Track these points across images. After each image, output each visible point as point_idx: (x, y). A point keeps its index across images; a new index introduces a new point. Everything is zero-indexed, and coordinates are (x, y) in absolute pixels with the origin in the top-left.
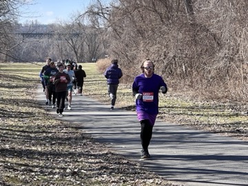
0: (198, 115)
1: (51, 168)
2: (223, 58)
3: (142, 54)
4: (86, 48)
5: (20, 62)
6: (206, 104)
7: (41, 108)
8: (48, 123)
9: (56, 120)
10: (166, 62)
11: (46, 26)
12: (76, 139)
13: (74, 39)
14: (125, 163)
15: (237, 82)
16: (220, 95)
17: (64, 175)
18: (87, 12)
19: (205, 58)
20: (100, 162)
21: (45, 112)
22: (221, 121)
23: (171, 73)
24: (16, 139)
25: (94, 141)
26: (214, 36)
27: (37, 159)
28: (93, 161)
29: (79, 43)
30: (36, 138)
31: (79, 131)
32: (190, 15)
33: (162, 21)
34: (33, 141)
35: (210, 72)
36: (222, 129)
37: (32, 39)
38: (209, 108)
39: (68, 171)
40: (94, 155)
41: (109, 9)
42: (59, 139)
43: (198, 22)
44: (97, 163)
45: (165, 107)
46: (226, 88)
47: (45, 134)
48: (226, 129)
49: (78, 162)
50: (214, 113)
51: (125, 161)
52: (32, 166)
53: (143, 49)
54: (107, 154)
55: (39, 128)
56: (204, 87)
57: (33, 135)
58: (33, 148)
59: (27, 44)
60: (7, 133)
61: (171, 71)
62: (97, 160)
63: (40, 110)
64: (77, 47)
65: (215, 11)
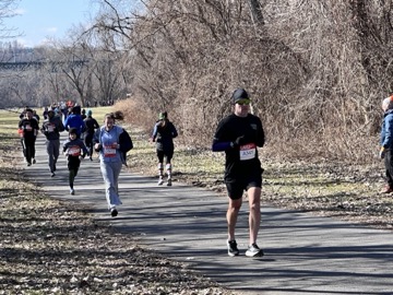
0: (277, 184)
1: (46, 276)
2: (313, 92)
4: (96, 84)
6: (289, 165)
7: (27, 181)
8: (39, 205)
9: (52, 199)
10: (223, 101)
11: (31, 50)
12: (85, 228)
13: (77, 70)
14: (163, 265)
15: (338, 130)
16: (311, 151)
17: (66, 287)
18: (95, 26)
19: (284, 93)
20: (124, 265)
21: (34, 188)
22: (313, 192)
25: (114, 230)
26: (298, 57)
27: (24, 262)
28: (112, 262)
29: (84, 76)
30: (20, 230)
31: (90, 215)
32: (258, 25)
33: (215, 36)
34: (16, 235)
35: (293, 114)
36: (316, 205)
37: (9, 71)
38: (294, 172)
39: (73, 280)
40: (113, 254)
41: (130, 20)
42: (58, 229)
43: (271, 36)
44: (119, 266)
46: (319, 140)
47: (34, 223)
48: (321, 205)
49: (89, 265)
50: (303, 180)
51: (163, 262)
52: (16, 275)
53: (185, 81)
54: (134, 251)
55: (25, 213)
56: (285, 138)
57: (15, 225)
58: (17, 246)
62: (119, 262)
63: (26, 184)
64: (82, 82)
65: (297, 18)
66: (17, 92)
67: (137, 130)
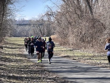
0: (96, 59)
2: (106, 34)
3: (70, 33)
4: (46, 30)
5: (16, 37)
7: (26, 57)
8: (29, 64)
9: (33, 63)
10: (81, 36)
11: (28, 21)
12: (42, 71)
13: (40, 27)
14: (64, 82)
18: (46, 14)
19: (98, 34)
20: (53, 81)
21: (28, 59)
22: (106, 62)
23: (84, 41)
24: (15, 71)
25: (50, 72)
26: (102, 24)
27: (24, 80)
28: (49, 81)
29: (42, 28)
31: (43, 67)
32: (91, 15)
33: (79, 18)
34: (22, 72)
35: (101, 40)
36: (107, 65)
37: (22, 27)
40: (50, 78)
41: (56, 13)
42: (34, 71)
43: (95, 18)
44: (51, 82)
45: (81, 56)
47: (28, 69)
49: (43, 81)
50: (103, 58)
53: (71, 30)
54: (55, 77)
55: (25, 66)
56: (98, 47)
57: (22, 70)
58: (23, 75)
59: (19, 29)
60: (11, 69)
61: (84, 40)
63: (26, 58)
64: (42, 30)
65: (102, 13)
66: (23, 33)
67: (57, 44)
